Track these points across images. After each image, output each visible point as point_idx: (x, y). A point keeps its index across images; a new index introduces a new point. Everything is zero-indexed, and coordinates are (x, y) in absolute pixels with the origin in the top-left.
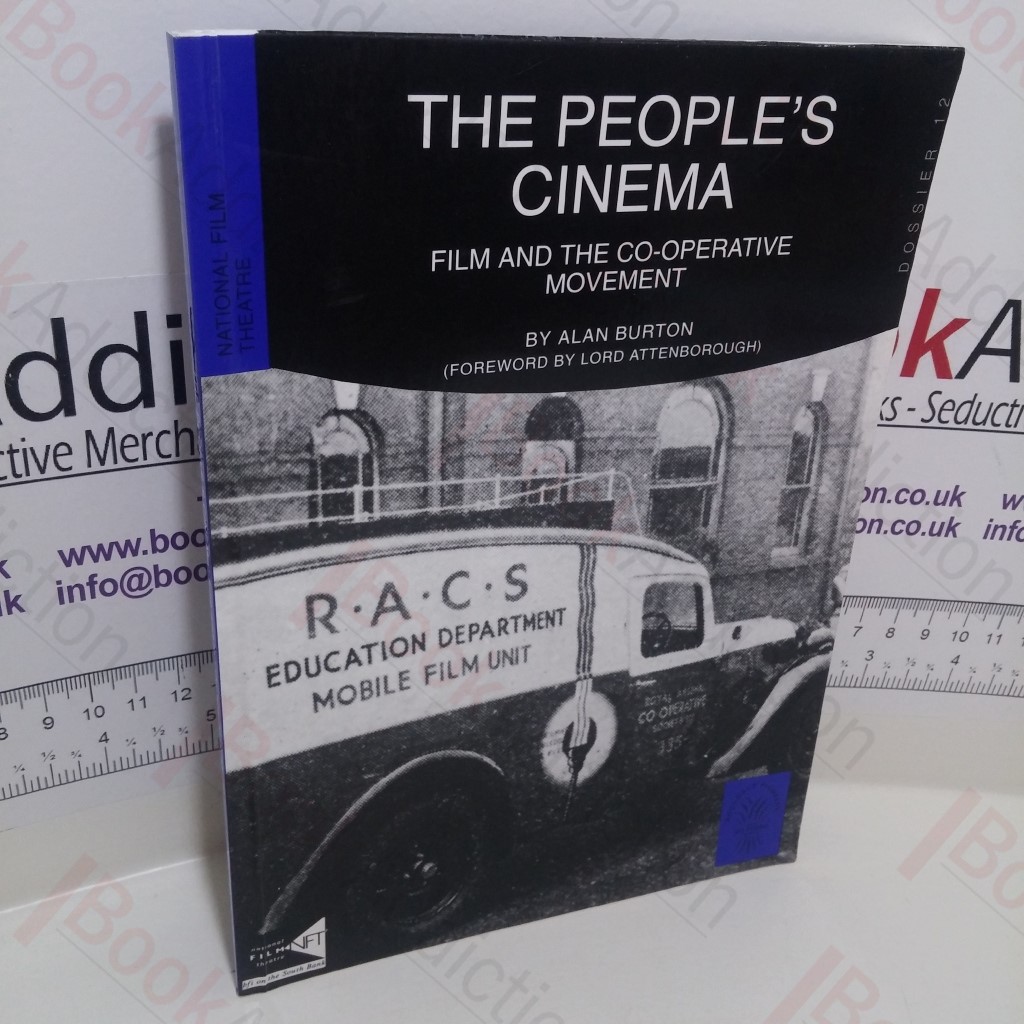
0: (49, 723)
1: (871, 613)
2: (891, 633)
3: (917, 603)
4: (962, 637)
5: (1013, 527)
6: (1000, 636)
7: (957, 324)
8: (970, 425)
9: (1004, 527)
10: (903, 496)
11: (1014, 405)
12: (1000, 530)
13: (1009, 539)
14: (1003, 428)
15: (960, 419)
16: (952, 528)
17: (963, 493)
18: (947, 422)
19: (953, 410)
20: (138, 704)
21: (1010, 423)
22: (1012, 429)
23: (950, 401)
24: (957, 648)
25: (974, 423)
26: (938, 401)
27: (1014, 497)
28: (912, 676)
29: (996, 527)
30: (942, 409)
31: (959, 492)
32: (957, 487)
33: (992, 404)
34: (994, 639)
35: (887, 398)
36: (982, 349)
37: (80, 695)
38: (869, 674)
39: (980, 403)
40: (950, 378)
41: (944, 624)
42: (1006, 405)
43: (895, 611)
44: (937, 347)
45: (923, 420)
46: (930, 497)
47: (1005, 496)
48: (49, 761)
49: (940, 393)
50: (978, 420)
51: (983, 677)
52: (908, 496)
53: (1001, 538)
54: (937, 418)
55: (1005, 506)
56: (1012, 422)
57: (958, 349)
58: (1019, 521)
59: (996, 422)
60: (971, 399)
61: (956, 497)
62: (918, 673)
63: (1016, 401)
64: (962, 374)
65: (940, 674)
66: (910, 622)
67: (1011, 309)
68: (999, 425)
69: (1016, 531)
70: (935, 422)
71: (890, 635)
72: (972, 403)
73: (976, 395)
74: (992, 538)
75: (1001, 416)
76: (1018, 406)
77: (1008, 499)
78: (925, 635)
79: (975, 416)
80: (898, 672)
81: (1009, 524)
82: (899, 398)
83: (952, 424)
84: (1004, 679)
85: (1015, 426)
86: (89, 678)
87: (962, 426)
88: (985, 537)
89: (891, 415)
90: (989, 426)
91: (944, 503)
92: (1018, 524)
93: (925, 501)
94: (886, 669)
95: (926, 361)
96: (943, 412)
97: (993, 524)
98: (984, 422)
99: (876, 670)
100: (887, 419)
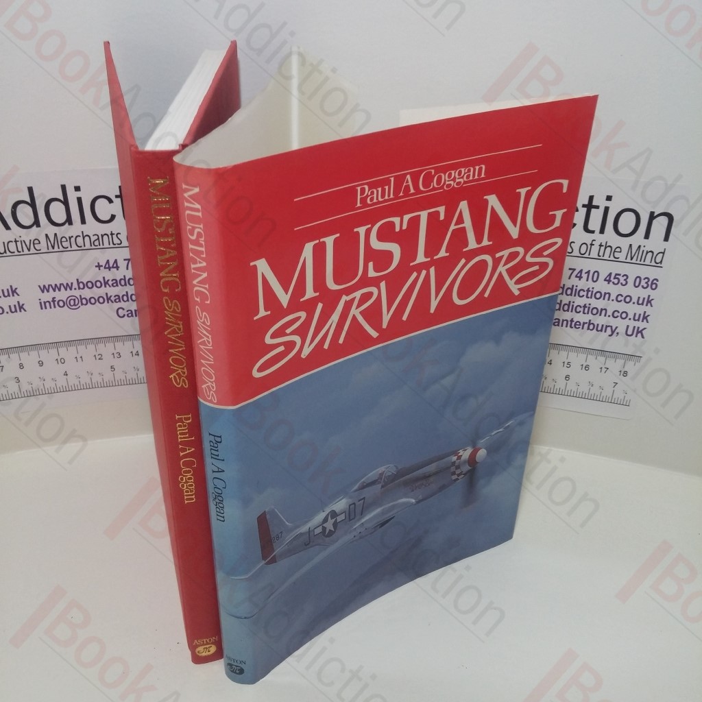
0: (41, 364)
20: (79, 359)
37: (53, 352)
48: (42, 382)
86: (57, 344)
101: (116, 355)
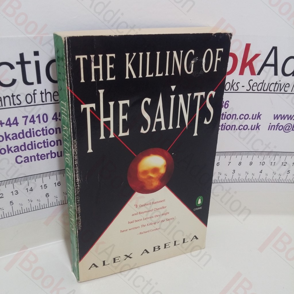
1: (233, 157)
2: (240, 163)
3: (248, 153)
4: (263, 164)
5: (277, 126)
6: (275, 163)
7: (257, 56)
8: (262, 91)
9: (274, 126)
10: (242, 117)
11: (276, 84)
12: (273, 127)
13: (276, 130)
14: (273, 92)
15: (259, 89)
16: (258, 127)
17: (261, 115)
18: (255, 90)
19: (256, 86)
21: (275, 90)
22: (276, 92)
23: (256, 83)
24: (261, 167)
25: (264, 90)
26: (252, 83)
27: (277, 115)
28: (247, 178)
29: (272, 126)
30: (253, 86)
31: (260, 115)
32: (259, 113)
33: (269, 83)
34: (273, 164)
35: (235, 83)
36: (265, 65)
38: (234, 178)
39: (265, 83)
40: (255, 75)
41: (257, 159)
42: (274, 83)
43: (241, 156)
44: (250, 64)
45: (247, 90)
46: (250, 117)
47: (274, 115)
49: (252, 80)
50: (265, 89)
51: (270, 177)
52: (243, 117)
53: (274, 130)
54: (252, 89)
55: (275, 119)
56: (276, 89)
57: (257, 64)
58: (279, 123)
59: (271, 90)
60: (262, 82)
61: (259, 116)
62: (249, 177)
63: (277, 82)
64: (259, 73)
65: (256, 177)
66: (246, 159)
67: (274, 50)
68: (271, 91)
69: (278, 127)
70: (251, 91)
71: (240, 164)
72: (263, 83)
73: (264, 80)
74: (271, 130)
75: (272, 88)
76: (277, 84)
77: (275, 117)
78: (251, 164)
79: (264, 88)
80: (243, 177)
81: (276, 125)
82: (239, 83)
83: (256, 91)
84: (276, 177)
85: (277, 91)
87: (260, 92)
88: (269, 130)
89: (237, 89)
90: (268, 91)
91: (255, 119)
92: (279, 125)
93: (249, 118)
94: (239, 176)
95: (247, 70)
96: (253, 87)
97: (271, 125)
98: (267, 90)
99: (236, 176)
100: (236, 90)
101: (14, 193)
